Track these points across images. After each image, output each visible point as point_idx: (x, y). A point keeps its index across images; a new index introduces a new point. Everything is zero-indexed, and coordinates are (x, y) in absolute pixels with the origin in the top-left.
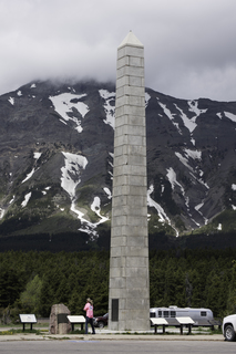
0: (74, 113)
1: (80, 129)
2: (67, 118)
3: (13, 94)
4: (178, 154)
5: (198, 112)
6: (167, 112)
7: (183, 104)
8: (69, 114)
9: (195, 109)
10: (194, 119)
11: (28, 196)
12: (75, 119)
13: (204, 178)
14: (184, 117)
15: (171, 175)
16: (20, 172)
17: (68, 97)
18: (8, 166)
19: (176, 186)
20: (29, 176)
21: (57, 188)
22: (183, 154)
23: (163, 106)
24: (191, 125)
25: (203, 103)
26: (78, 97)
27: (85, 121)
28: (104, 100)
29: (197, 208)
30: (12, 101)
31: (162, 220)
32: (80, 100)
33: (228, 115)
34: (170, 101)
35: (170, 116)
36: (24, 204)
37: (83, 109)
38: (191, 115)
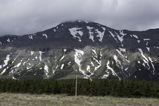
0: (78, 35)
1: (80, 41)
2: (75, 37)
3: (55, 28)
4: (117, 50)
5: (123, 35)
6: (112, 34)
7: (118, 32)
8: (76, 35)
9: (122, 33)
10: (122, 37)
11: (63, 65)
12: (78, 37)
13: (127, 59)
14: (118, 36)
15: (115, 58)
16: (59, 56)
17: (75, 29)
18: (55, 54)
19: (118, 62)
20: (63, 58)
21: (73, 62)
22: (119, 50)
23: (111, 32)
24: (121, 39)
25: (125, 31)
26: (79, 29)
27: (82, 38)
28: (89, 30)
29: (126, 70)
30: (55, 30)
31: (113, 74)
32: (80, 30)
33: (134, 36)
34: (113, 31)
35: (113, 36)
36: (62, 68)
37: (81, 33)
38: (121, 36)
